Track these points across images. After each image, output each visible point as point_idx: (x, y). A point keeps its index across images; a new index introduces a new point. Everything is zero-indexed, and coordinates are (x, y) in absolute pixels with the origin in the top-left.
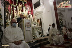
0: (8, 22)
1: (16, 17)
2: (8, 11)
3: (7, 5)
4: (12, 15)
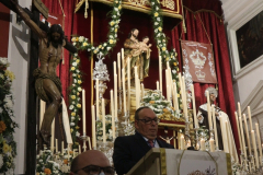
0: (50, 166)
1: (109, 127)
2: (53, 87)
3: (51, 49)
4: (80, 112)
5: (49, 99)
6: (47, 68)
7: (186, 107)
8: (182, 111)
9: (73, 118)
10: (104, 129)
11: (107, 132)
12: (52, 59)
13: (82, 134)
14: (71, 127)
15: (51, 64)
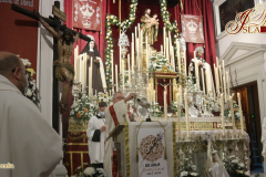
0: (88, 107)
1: (126, 78)
3: (65, 47)
9: (107, 70)
10: (123, 80)
11: (125, 82)
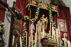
1: (34, 44)
2: (18, 32)
3: (18, 21)
5: (16, 36)
6: (16, 26)
7: (58, 39)
8: (56, 40)
9: (23, 40)
10: (32, 45)
11: (33, 45)
12: (18, 23)
13: (25, 46)
14: (22, 43)
15: (18, 25)
